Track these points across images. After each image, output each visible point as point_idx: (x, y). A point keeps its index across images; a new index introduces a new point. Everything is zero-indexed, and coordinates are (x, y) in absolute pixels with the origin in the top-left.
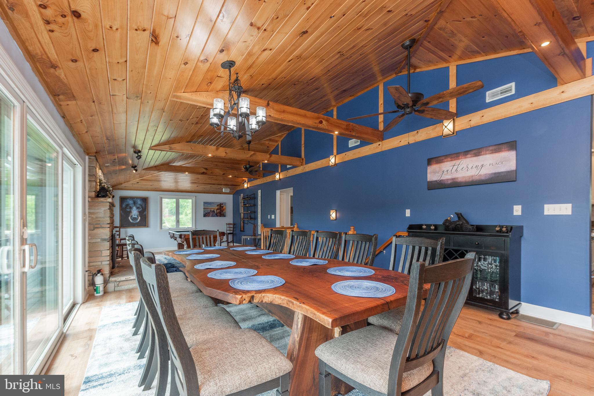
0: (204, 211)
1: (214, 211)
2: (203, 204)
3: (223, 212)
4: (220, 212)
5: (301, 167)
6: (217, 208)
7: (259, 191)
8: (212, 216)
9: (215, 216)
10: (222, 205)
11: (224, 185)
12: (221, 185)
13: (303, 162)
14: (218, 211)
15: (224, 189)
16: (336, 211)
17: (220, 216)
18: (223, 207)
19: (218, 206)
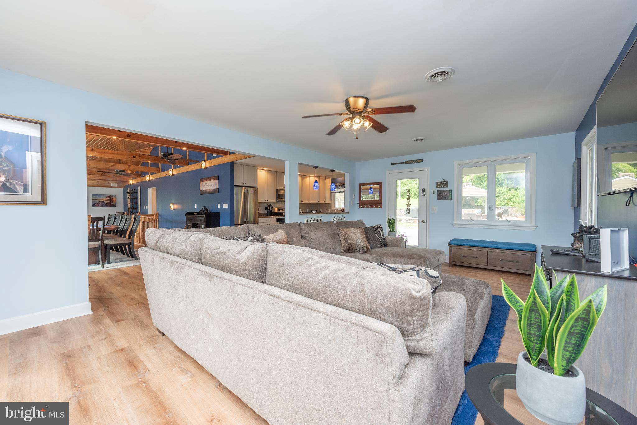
0: (93, 202)
1: (103, 202)
2: (91, 195)
3: (113, 203)
4: (110, 202)
5: (159, 174)
6: (106, 199)
7: (139, 187)
8: (102, 206)
9: (104, 206)
10: (112, 197)
11: (112, 180)
12: (109, 180)
13: (160, 170)
14: (107, 202)
15: (111, 184)
16: (174, 204)
17: (110, 206)
18: (113, 198)
19: (107, 197)
